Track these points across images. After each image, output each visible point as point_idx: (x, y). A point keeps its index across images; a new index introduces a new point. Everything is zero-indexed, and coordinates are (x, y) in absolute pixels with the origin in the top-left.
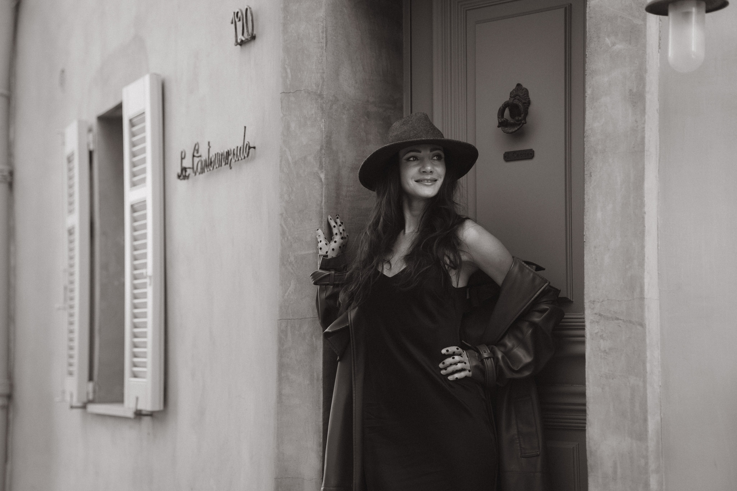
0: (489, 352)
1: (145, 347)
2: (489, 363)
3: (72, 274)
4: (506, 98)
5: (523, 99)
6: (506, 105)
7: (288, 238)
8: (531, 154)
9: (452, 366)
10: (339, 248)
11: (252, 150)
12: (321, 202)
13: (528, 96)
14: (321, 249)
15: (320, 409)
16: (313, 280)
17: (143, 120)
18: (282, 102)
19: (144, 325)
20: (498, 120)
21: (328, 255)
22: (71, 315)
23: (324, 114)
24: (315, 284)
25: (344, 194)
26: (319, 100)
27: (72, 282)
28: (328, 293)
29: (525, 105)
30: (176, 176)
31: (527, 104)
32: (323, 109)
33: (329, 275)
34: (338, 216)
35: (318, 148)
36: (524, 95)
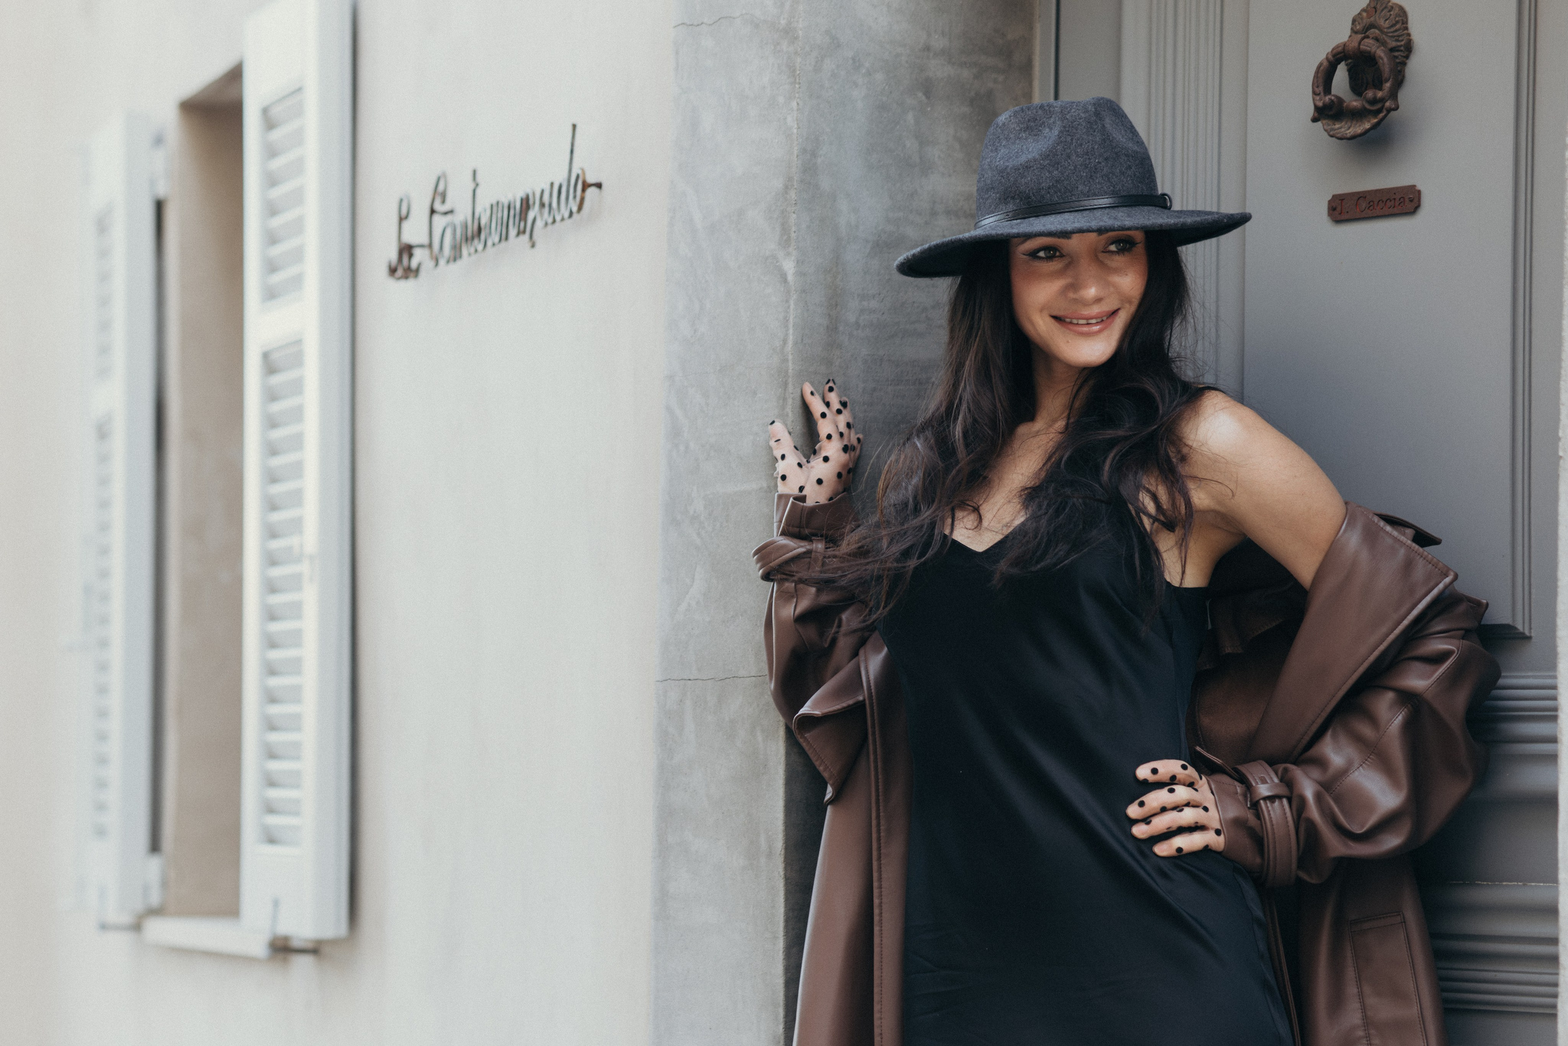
0: (1276, 780)
1: (297, 786)
2: (1277, 814)
3: (105, 551)
4: (1341, 34)
5: (1392, 37)
6: (1338, 57)
7: (687, 447)
8: (1411, 201)
9: (1167, 812)
10: (835, 478)
11: (591, 192)
12: (785, 341)
13: (1407, 28)
14: (784, 478)
15: (776, 938)
16: (759, 565)
17: (299, 111)
18: (677, 53)
19: (294, 723)
20: (1314, 99)
21: (805, 497)
22: (103, 667)
23: (797, 86)
24: (766, 577)
25: (852, 318)
26: (784, 45)
27: (104, 574)
28: (804, 604)
29: (1396, 54)
30: (384, 270)
31: (1402, 51)
32: (794, 71)
33: (808, 553)
34: (831, 384)
35: (778, 184)
36: (1394, 25)
